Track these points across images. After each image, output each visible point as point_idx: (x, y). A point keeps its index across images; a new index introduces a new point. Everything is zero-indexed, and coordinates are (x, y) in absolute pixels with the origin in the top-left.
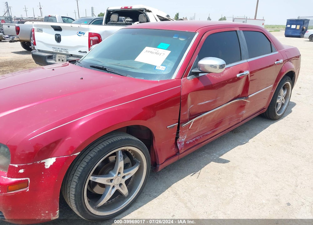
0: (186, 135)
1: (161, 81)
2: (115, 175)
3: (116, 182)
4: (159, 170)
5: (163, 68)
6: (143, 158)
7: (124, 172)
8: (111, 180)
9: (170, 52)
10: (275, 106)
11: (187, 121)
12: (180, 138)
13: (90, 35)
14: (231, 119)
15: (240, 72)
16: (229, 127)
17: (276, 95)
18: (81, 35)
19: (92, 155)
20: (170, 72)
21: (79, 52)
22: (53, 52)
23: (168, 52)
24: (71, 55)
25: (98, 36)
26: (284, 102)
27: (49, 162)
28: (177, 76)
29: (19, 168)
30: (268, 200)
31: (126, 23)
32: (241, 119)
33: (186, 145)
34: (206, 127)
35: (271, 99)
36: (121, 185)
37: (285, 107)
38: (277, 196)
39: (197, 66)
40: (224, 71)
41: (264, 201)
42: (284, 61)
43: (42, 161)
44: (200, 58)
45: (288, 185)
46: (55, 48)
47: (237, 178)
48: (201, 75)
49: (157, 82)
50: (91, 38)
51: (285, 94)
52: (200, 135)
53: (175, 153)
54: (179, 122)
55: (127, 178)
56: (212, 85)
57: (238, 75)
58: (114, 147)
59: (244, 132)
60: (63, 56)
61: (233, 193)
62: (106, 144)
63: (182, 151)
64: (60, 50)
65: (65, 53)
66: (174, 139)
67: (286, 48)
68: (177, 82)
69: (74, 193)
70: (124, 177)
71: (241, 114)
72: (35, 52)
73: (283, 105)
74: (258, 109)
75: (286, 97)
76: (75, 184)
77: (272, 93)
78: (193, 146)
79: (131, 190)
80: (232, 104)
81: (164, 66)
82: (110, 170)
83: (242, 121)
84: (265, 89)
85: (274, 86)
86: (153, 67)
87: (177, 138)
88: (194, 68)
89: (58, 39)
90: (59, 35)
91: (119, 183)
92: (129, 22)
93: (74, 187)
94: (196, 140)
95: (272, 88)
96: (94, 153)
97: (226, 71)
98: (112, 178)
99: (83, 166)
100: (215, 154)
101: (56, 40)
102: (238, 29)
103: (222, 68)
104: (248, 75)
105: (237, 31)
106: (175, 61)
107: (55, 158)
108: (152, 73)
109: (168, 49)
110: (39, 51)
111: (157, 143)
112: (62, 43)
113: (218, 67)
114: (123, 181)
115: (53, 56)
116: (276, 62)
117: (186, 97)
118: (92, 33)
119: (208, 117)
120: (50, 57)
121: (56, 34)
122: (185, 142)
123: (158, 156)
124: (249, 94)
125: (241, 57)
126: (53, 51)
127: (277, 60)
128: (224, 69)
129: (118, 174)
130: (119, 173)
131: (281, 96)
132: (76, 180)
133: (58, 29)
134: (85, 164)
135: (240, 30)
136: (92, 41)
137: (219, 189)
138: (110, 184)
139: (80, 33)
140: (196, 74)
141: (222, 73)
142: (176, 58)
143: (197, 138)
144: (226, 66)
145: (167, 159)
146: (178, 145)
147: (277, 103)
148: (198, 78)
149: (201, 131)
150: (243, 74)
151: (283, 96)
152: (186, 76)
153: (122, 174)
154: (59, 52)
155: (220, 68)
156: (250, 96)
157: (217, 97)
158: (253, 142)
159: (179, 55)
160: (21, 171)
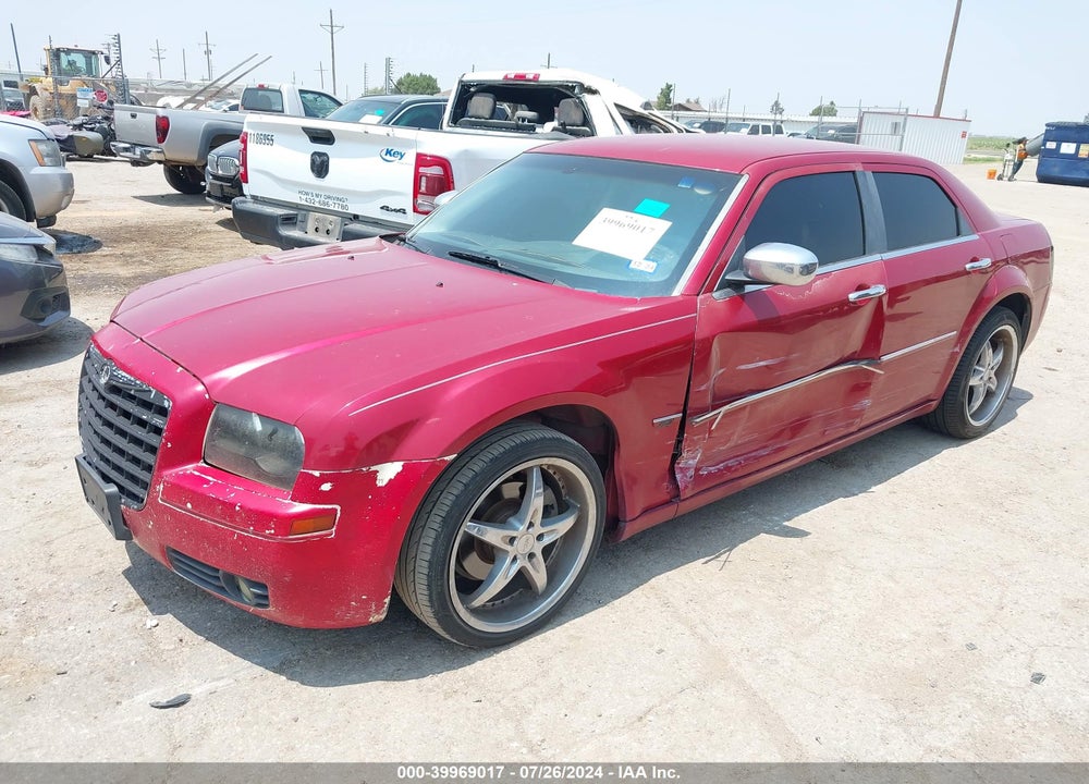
0: (701, 450)
1: (644, 301)
2: (521, 528)
3: (521, 547)
4: (625, 537)
5: (649, 267)
6: (588, 496)
7: (542, 525)
8: (512, 540)
9: (670, 223)
10: (963, 395)
11: (705, 411)
12: (684, 455)
13: (421, 160)
14: (829, 420)
15: (860, 288)
16: (823, 442)
17: (967, 362)
18: (392, 158)
19: (476, 468)
20: (668, 279)
21: (382, 208)
22: (297, 204)
23: (666, 225)
24: (356, 217)
25: (444, 163)
26: (993, 388)
27: (387, 472)
28: (688, 288)
29: (323, 479)
30: (917, 634)
31: (517, 125)
32: (859, 423)
33: (698, 478)
34: (756, 436)
35: (953, 371)
36: (531, 556)
37: (996, 403)
38: (941, 625)
39: (740, 264)
40: (814, 281)
41: (904, 636)
42: (993, 264)
43: (373, 468)
44: (751, 244)
45: (978, 604)
46: (307, 194)
47: (836, 579)
48: (749, 288)
49: (633, 302)
50: (422, 170)
51: (995, 361)
52: (738, 456)
53: (668, 497)
54: (684, 412)
55: (547, 540)
56: (779, 319)
57: (852, 296)
58: (525, 456)
59: (868, 467)
60: (331, 218)
61: (823, 612)
62: (508, 444)
63: (688, 493)
64: (323, 199)
65: (336, 209)
66: (668, 458)
67: (1004, 225)
68: (685, 304)
69: (428, 557)
70: (540, 537)
71: (857, 407)
72: (245, 202)
73: (989, 394)
74: (912, 400)
75: (1002, 371)
76: (433, 534)
77: (954, 355)
78: (718, 482)
79: (554, 576)
80: (832, 377)
81: (653, 261)
82: (510, 516)
83: (860, 430)
84: (933, 341)
85: (963, 335)
86: (622, 263)
87: (675, 458)
88: (733, 269)
89: (320, 167)
90: (325, 154)
91: (527, 550)
92: (526, 123)
93: (430, 541)
94: (728, 468)
95: (956, 339)
96: (481, 464)
97: (818, 282)
98: (514, 534)
99: (456, 492)
100: (776, 518)
101: (313, 171)
102: (858, 168)
103: (809, 273)
104: (880, 298)
105: (858, 174)
106: (682, 250)
107: (402, 463)
108: (619, 278)
109: (663, 217)
110: (255, 198)
111: (624, 462)
112: (330, 180)
113: (797, 270)
114: (538, 549)
115: (299, 218)
116: (968, 266)
117: (707, 344)
118: (426, 155)
119: (762, 408)
120: (289, 220)
121: (315, 153)
122: (697, 470)
123: (623, 497)
124: (881, 352)
125: (864, 246)
126: (299, 202)
127: (974, 260)
128: (813, 276)
129: (528, 528)
130: (531, 525)
131: (983, 367)
132: (436, 526)
133: (325, 137)
134: (461, 487)
135: (865, 169)
136: (424, 179)
137: (784, 602)
138: (508, 548)
139: (388, 152)
140: (738, 285)
141: (809, 286)
142: (685, 243)
143: (730, 463)
144: (820, 270)
145: (647, 510)
146: (678, 476)
147: (972, 388)
148: (743, 297)
149: (741, 445)
150: (867, 295)
151: (992, 368)
152: (710, 290)
153: (538, 529)
154: (317, 205)
155: (801, 273)
156: (885, 358)
157: (788, 354)
158: (890, 493)
159: (693, 234)
160: (326, 487)
